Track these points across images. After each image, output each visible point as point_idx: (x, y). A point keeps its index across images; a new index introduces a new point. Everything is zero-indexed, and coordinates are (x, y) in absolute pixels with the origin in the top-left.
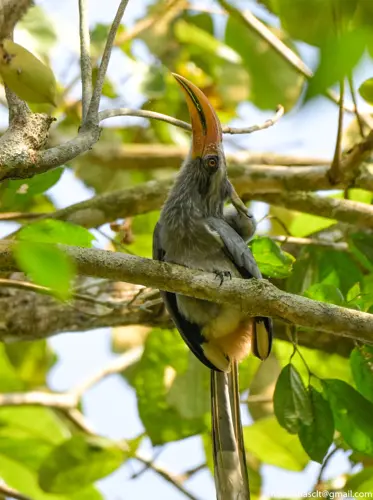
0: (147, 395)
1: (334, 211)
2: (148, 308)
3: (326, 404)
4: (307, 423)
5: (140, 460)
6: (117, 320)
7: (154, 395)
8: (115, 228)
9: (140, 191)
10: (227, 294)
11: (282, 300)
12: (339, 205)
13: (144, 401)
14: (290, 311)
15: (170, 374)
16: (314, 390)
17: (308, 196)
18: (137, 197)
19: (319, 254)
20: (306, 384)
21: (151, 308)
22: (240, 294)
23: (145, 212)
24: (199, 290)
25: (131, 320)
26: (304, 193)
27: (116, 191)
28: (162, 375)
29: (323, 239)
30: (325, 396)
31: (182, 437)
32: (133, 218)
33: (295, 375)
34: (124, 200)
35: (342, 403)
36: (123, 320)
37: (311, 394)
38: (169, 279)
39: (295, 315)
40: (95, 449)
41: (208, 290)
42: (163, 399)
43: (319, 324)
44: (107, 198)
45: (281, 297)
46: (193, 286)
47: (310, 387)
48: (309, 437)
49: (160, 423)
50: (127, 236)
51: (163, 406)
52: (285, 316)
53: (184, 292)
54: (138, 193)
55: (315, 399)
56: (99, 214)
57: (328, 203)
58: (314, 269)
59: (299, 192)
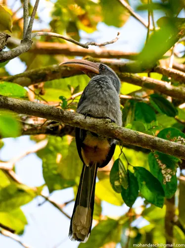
0: (47, 167)
1: (143, 83)
2: (50, 128)
3: (135, 179)
4: (126, 188)
5: (43, 196)
6: (35, 132)
7: (51, 167)
8: (36, 87)
9: (49, 69)
10: (90, 126)
11: (117, 129)
12: (145, 80)
13: (46, 170)
14: (121, 135)
15: (59, 157)
16: (130, 172)
17: (131, 75)
18: (47, 72)
19: (135, 104)
20: (126, 169)
21: (52, 128)
22: (97, 125)
23: (51, 80)
24: (77, 123)
25: (42, 132)
26: (129, 74)
27: (37, 69)
28: (55, 157)
29: (137, 96)
30: (135, 175)
31: (63, 188)
32: (45, 82)
33: (121, 164)
34: (41, 74)
35: (143, 179)
36: (38, 132)
37: (128, 173)
38: (62, 117)
39: (123, 137)
40: (21, 191)
41: (81, 123)
42: (55, 169)
43: (135, 142)
44: (32, 72)
45: (116, 128)
46: (74, 121)
47: (128, 170)
48: (126, 195)
49: (53, 180)
50: (41, 91)
51: (55, 172)
52: (118, 137)
53: (69, 124)
54: (48, 70)
55: (130, 176)
56: (28, 80)
57: (140, 79)
58: (132, 111)
59: (127, 73)
